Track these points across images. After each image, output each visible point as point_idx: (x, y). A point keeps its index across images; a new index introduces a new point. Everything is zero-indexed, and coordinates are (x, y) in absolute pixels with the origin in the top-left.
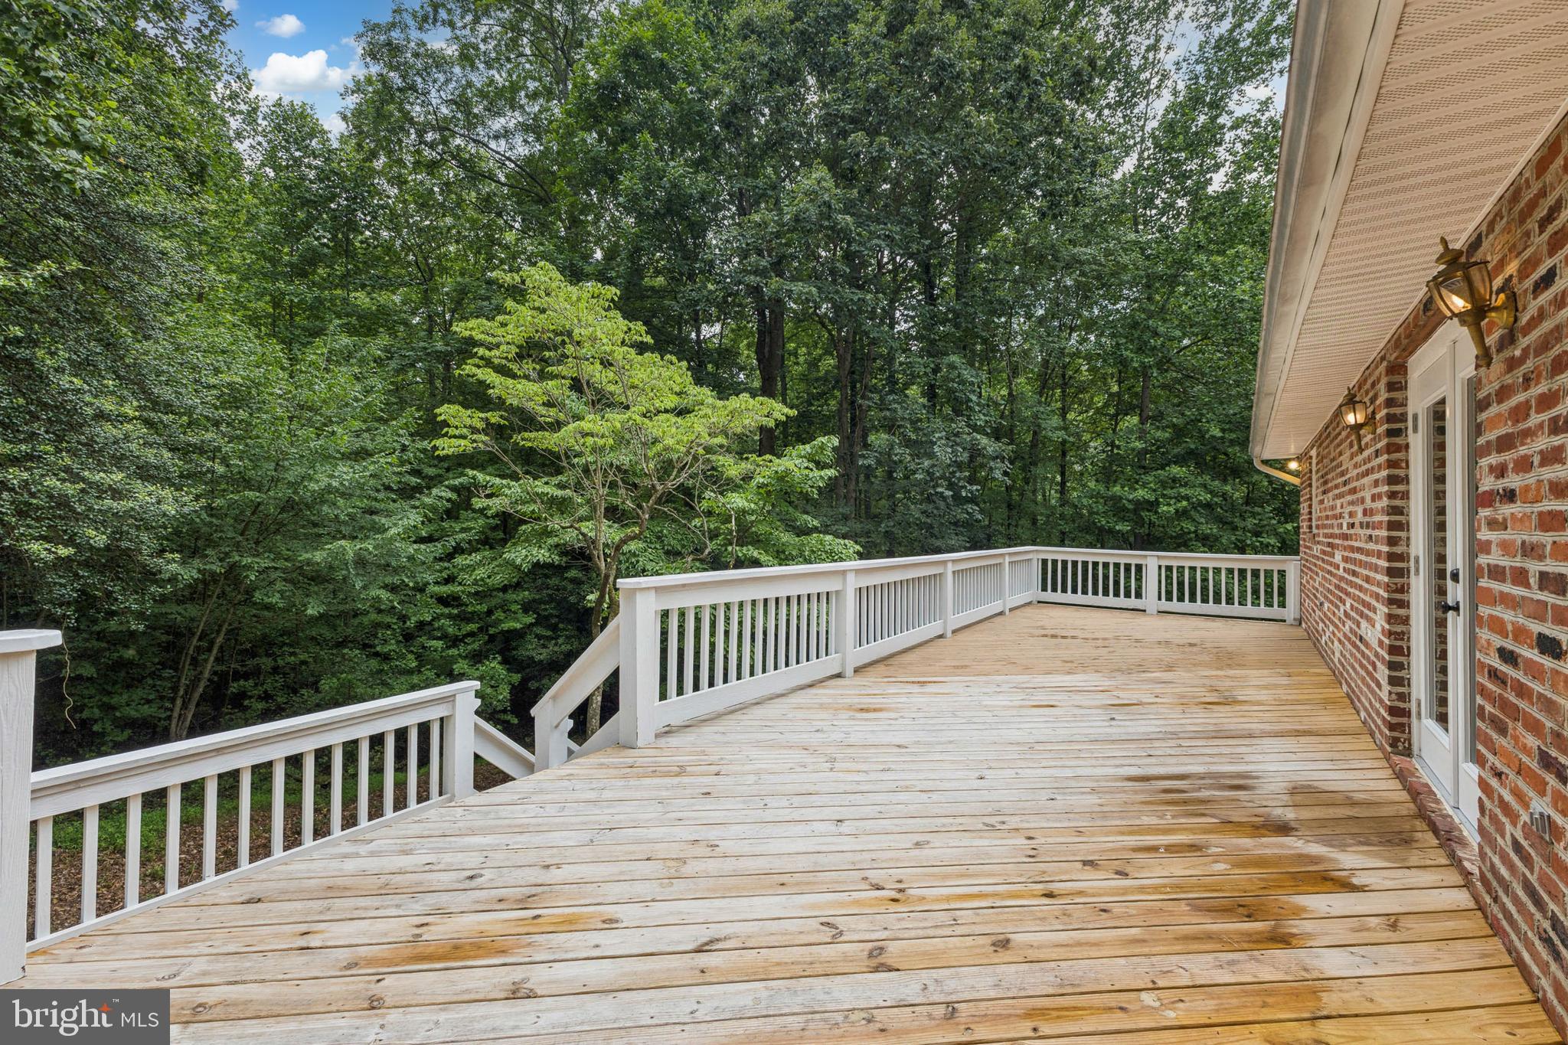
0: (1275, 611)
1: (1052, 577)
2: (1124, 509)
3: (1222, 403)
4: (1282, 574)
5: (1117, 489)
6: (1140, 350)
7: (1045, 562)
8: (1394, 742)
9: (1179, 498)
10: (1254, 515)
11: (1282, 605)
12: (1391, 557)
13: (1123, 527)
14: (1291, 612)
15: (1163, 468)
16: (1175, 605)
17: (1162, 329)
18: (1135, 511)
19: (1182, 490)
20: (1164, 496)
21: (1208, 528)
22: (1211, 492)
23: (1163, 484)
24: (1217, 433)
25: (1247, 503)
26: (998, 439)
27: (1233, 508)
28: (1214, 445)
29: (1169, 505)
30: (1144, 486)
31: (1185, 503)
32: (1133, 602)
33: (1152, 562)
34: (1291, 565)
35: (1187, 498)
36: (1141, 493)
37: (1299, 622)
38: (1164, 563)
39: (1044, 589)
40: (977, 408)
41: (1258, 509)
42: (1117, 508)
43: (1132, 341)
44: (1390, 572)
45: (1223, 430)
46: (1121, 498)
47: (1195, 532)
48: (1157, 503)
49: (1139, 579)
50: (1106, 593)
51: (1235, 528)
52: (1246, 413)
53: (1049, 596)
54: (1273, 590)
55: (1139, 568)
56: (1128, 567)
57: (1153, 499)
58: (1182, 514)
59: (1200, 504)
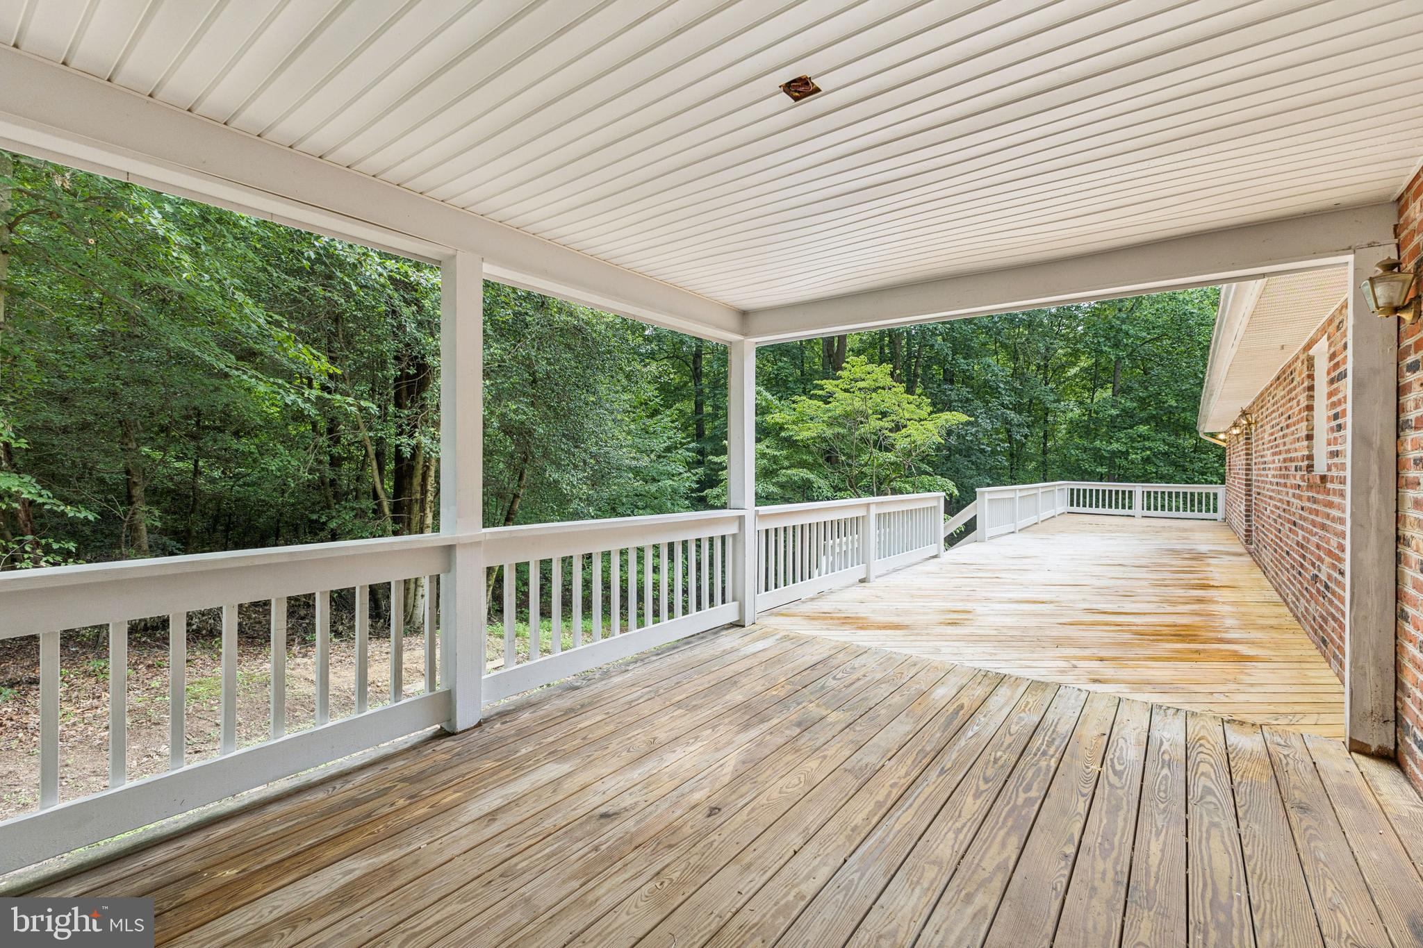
0: (1211, 515)
1: (1076, 498)
2: (1102, 457)
3: (1177, 382)
4: (1215, 495)
5: (1097, 443)
6: (1116, 346)
7: (1072, 490)
8: (1247, 541)
9: (1144, 449)
10: (1201, 460)
11: (1215, 511)
12: (1247, 480)
13: (1104, 470)
14: (1220, 515)
15: (1131, 427)
16: (1152, 513)
17: (1131, 332)
18: (1111, 459)
19: (1146, 443)
20: (1132, 447)
21: (1165, 470)
22: (1168, 445)
23: (1133, 440)
24: (1174, 403)
25: (1195, 451)
26: (1020, 414)
27: (1184, 455)
28: (1170, 410)
29: (1137, 454)
30: (1117, 441)
31: (1148, 452)
32: (1127, 511)
33: (1138, 489)
34: (1220, 490)
35: (1150, 449)
36: (1115, 446)
37: (1225, 520)
38: (1146, 490)
39: (1072, 505)
40: (1004, 392)
41: (1203, 456)
42: (1098, 457)
43: (1108, 339)
44: (1246, 485)
45: (1177, 401)
46: (1100, 449)
47: (1156, 473)
48: (1127, 453)
49: (1130, 498)
50: (1110, 506)
51: (1185, 470)
52: (1196, 389)
53: (1075, 509)
54: (1208, 503)
55: (1130, 492)
56: (1124, 492)
57: (1124, 450)
58: (1147, 460)
59: (1160, 453)
